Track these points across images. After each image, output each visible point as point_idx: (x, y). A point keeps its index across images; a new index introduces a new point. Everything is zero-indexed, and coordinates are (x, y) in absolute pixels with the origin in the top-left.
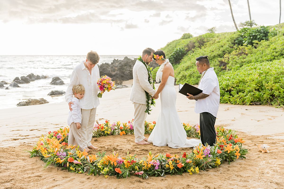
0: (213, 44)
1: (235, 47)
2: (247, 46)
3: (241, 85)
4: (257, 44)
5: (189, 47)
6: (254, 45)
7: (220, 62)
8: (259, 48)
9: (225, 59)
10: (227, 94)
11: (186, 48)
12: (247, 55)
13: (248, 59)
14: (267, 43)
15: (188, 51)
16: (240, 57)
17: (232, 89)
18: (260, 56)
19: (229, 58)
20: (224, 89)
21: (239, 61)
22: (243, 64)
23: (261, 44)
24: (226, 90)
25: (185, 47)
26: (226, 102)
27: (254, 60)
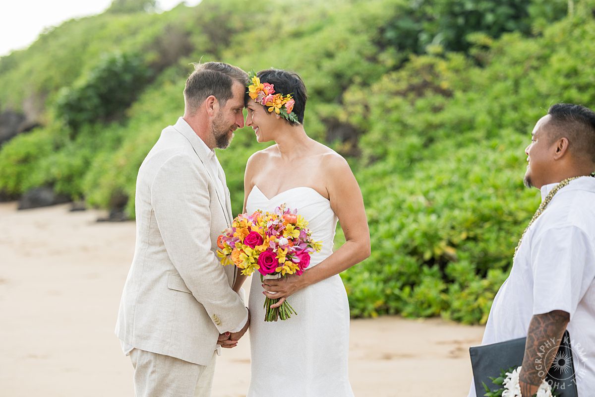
0: (271, 39)
1: (388, 58)
2: (442, 56)
3: (488, 233)
4: (485, 48)
5: (164, 53)
6: (474, 51)
7: (325, 121)
8: (499, 66)
9: (351, 109)
10: (433, 275)
11: (151, 57)
12: (447, 94)
13: (452, 112)
14: (531, 46)
15: (160, 67)
16: (420, 103)
17: (451, 251)
18: (508, 100)
19: (367, 107)
20: (414, 252)
21: (417, 121)
22: (432, 133)
23: (501, 52)
24: (427, 256)
25: (146, 49)
26: (429, 312)
27: (483, 118)
